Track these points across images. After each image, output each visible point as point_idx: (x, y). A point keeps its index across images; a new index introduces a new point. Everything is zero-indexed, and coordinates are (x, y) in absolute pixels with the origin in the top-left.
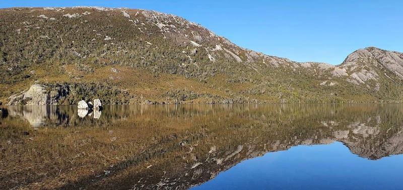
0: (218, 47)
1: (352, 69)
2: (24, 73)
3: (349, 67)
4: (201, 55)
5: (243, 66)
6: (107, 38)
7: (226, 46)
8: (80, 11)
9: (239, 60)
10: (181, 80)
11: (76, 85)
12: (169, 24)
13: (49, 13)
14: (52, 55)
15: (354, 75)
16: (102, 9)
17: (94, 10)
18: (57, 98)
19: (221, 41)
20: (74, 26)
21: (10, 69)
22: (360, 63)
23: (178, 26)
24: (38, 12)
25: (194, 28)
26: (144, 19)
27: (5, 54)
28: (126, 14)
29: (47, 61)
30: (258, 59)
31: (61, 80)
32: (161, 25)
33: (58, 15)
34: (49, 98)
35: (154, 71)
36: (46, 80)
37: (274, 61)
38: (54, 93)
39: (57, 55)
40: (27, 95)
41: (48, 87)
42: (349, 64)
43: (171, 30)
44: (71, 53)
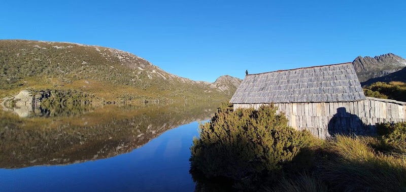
0: (154, 71)
1: (219, 85)
2: (20, 83)
3: (218, 84)
4: (143, 75)
5: (167, 82)
6: (84, 63)
7: (158, 71)
8: (66, 45)
9: (165, 78)
10: (130, 88)
11: (56, 91)
12: (126, 57)
13: (42, 45)
14: (42, 71)
15: (220, 88)
16: (82, 45)
17: (75, 45)
18: (41, 99)
19: (155, 68)
20: (61, 54)
21: (9, 80)
22: (222, 82)
23: (131, 58)
24: (34, 43)
25: (140, 60)
26: (110, 53)
27: (5, 69)
28: (98, 49)
29: (38, 75)
30: (175, 79)
31: (45, 88)
32: (120, 57)
33: (49, 46)
34: (34, 99)
35: (114, 83)
36: (34, 87)
37: (183, 80)
38: (38, 96)
39: (46, 71)
40: (17, 97)
41: (33, 93)
42: (218, 82)
43: (127, 60)
44: (56, 70)
